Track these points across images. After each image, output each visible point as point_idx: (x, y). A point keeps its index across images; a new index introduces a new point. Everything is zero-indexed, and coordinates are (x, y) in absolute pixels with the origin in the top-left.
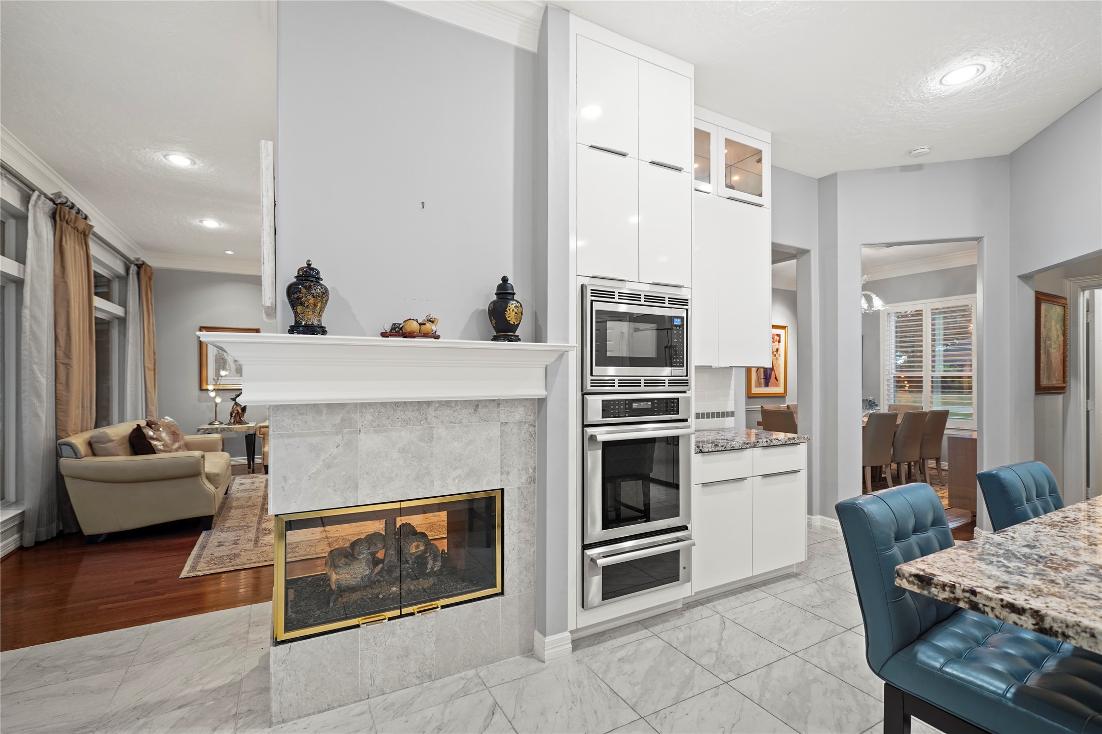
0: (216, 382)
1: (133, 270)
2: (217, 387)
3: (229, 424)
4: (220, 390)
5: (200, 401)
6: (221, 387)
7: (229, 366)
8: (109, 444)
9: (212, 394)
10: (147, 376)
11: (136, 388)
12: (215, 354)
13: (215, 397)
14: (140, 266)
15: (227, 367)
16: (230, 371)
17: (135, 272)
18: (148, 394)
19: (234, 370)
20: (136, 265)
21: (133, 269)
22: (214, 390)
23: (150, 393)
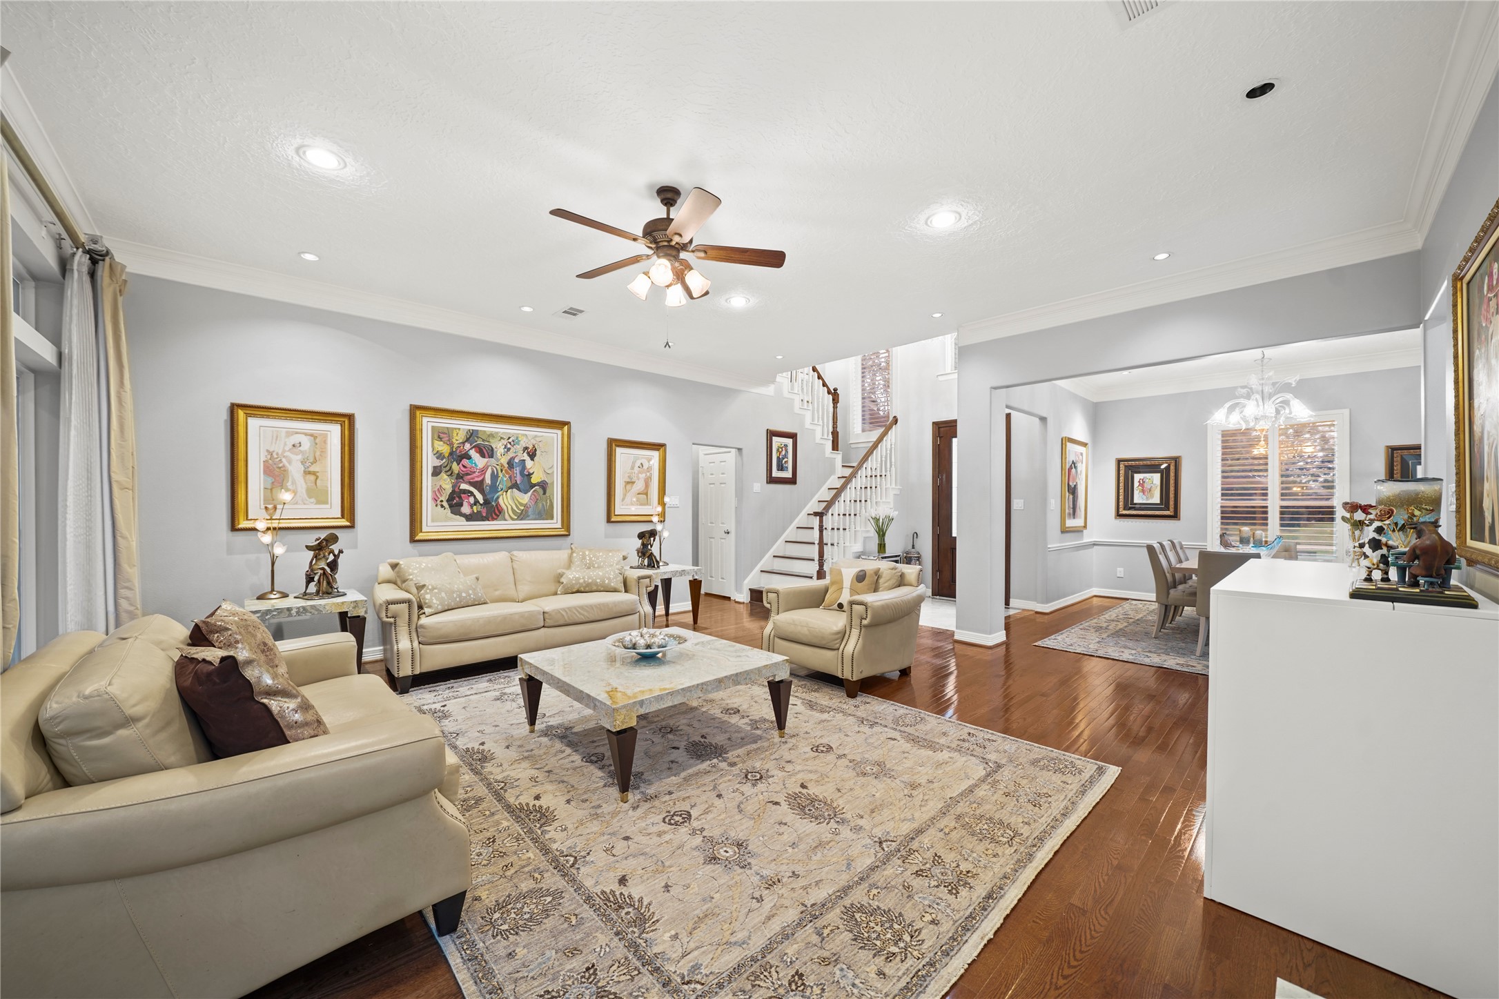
0: (271, 515)
1: (79, 264)
2: (275, 524)
3: (305, 596)
4: (281, 529)
5: (230, 551)
6: (284, 524)
7: (294, 483)
8: (122, 733)
9: (267, 539)
10: (117, 502)
11: (89, 529)
12: (263, 459)
13: (272, 544)
14: (96, 258)
15: (289, 484)
16: (295, 492)
17: (85, 269)
18: (119, 539)
19: (304, 491)
20: (89, 252)
21: (80, 262)
22: (268, 529)
23: (124, 537)
